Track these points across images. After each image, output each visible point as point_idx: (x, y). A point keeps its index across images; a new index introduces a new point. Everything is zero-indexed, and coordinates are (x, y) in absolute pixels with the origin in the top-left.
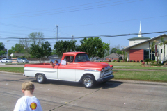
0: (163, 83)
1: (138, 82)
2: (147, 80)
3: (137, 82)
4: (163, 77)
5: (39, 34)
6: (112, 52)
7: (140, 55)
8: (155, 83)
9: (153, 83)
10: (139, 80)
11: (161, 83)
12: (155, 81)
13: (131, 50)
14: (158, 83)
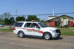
0: (65, 36)
5: (8, 13)
6: (41, 22)
7: (53, 23)
11: (64, 36)
13: (49, 21)
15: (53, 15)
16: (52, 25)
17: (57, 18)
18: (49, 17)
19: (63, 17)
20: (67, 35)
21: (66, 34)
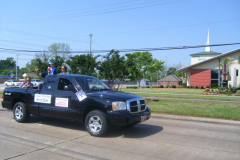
0: (216, 120)
1: (180, 117)
2: (192, 115)
3: (177, 117)
4: (219, 110)
5: (63, 46)
6: (169, 74)
7: (206, 78)
8: (204, 119)
9: (200, 119)
10: (181, 114)
11: (212, 120)
12: (204, 116)
13: (193, 70)
14: (208, 120)
15: (208, 49)
16: (200, 85)
17: (219, 59)
18: (194, 56)
19: (237, 56)
20: (222, 118)
21: (220, 114)
